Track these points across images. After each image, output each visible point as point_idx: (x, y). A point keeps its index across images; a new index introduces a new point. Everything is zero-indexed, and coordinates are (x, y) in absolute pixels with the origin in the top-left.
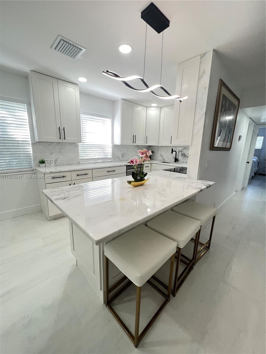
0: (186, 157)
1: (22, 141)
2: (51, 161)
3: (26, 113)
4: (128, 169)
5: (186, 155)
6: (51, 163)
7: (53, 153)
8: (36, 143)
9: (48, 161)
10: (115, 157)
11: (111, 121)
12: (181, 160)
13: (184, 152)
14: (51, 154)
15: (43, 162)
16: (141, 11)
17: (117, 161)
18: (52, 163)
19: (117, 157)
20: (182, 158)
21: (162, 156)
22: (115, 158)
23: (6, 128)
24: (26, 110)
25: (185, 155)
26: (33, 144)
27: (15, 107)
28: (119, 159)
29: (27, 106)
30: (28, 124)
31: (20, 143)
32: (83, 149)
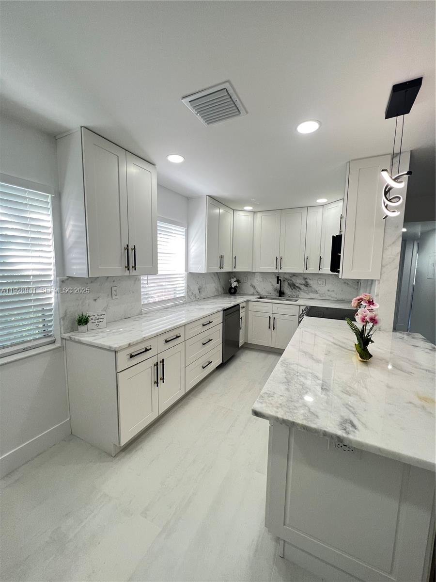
0: (296, 288)
2: (100, 317)
3: (50, 212)
5: (297, 285)
6: (99, 321)
7: (98, 298)
8: (68, 279)
9: (94, 318)
10: (190, 294)
11: (184, 230)
12: (289, 293)
13: (293, 280)
14: (95, 300)
15: (83, 321)
16: (394, 84)
17: (192, 301)
18: (101, 320)
19: (193, 294)
20: (291, 290)
21: (254, 287)
22: (191, 297)
24: (50, 206)
25: (295, 285)
26: (63, 281)
27: (25, 198)
28: (196, 298)
29: (52, 197)
30: (51, 237)
31: (30, 282)
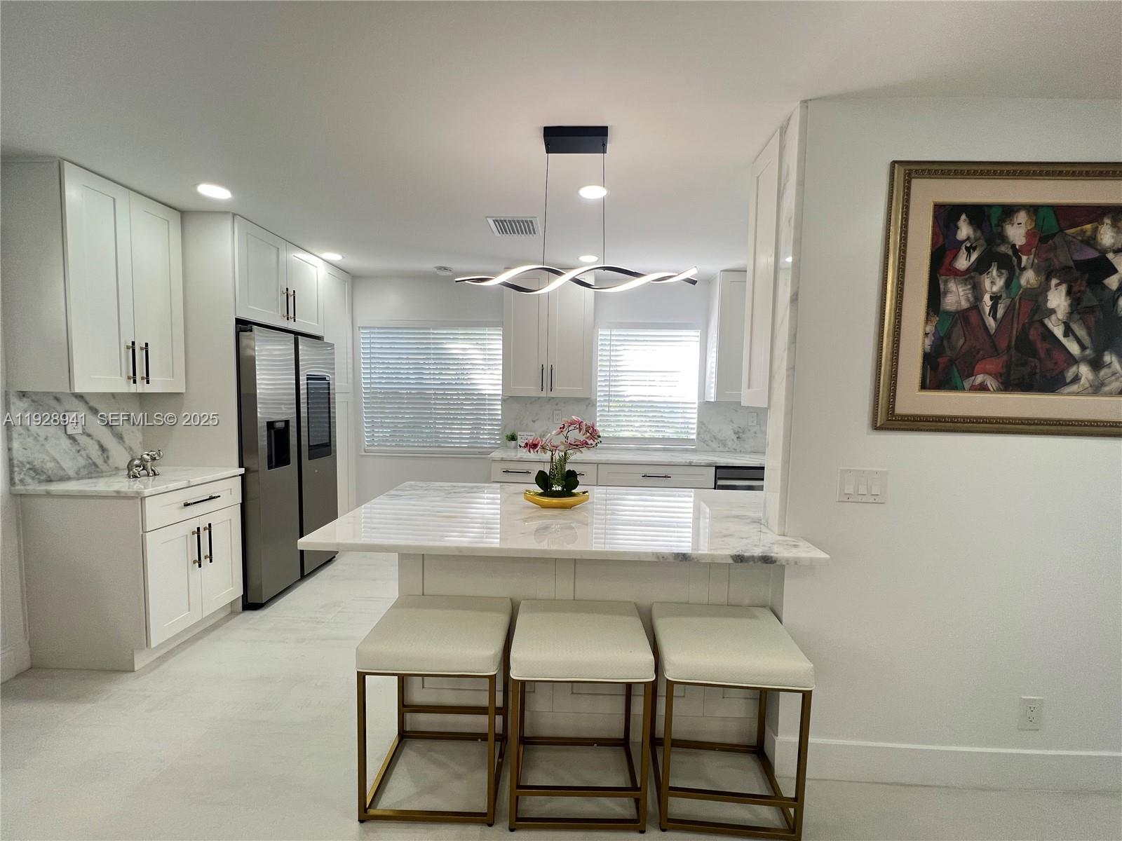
1: (489, 395)
4: (720, 479)
7: (538, 419)
10: (707, 437)
17: (714, 451)
19: (715, 438)
22: (710, 443)
23: (469, 378)
26: (504, 400)
28: (725, 445)
31: (485, 399)
32: (609, 411)
